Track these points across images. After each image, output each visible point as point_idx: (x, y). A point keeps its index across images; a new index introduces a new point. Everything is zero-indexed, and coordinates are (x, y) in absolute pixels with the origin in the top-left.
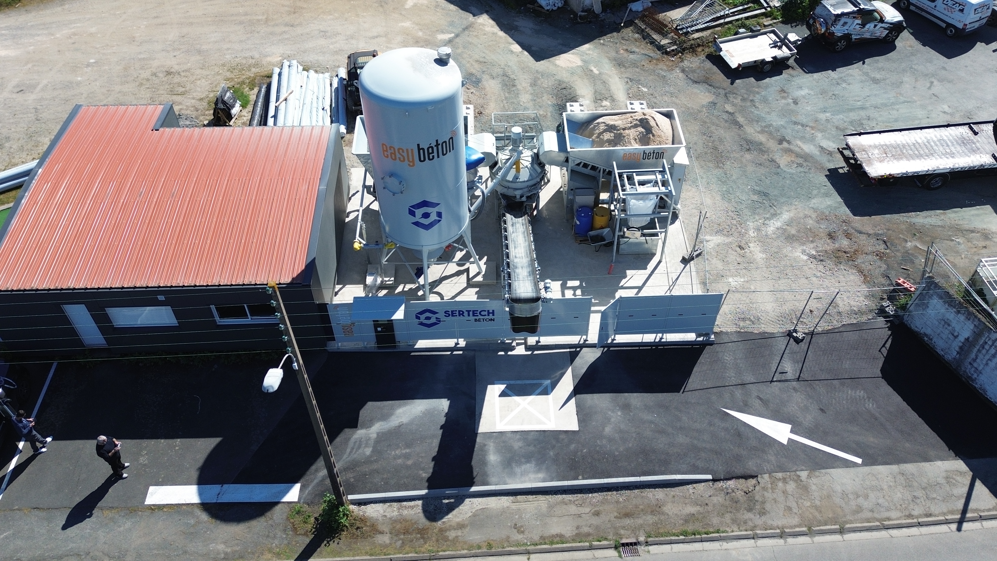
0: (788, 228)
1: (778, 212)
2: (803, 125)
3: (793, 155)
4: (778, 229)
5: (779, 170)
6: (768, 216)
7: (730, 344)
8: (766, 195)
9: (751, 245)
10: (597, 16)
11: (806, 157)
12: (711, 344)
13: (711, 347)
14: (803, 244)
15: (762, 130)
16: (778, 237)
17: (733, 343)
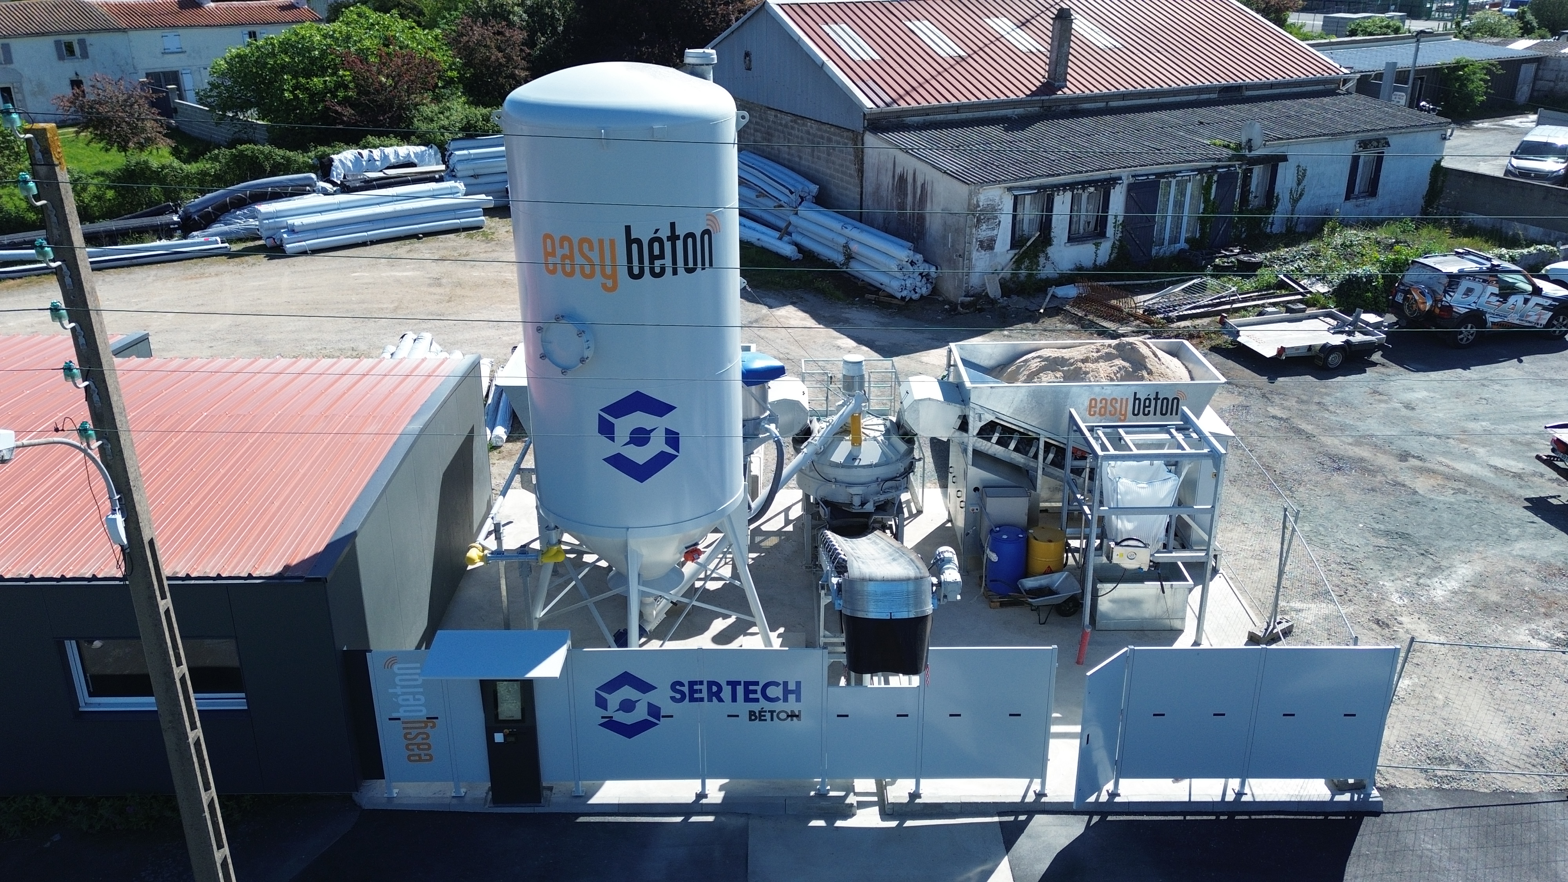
0: (1479, 591)
1: (1444, 563)
2: (1439, 437)
3: (1439, 477)
4: (1455, 593)
5: (1416, 498)
6: (1422, 571)
7: (1425, 815)
8: (1404, 536)
9: (1404, 619)
10: (993, 302)
11: (1470, 481)
12: (1376, 811)
13: (1378, 819)
14: (1528, 620)
15: (1356, 441)
16: (1463, 608)
17: (1433, 813)
